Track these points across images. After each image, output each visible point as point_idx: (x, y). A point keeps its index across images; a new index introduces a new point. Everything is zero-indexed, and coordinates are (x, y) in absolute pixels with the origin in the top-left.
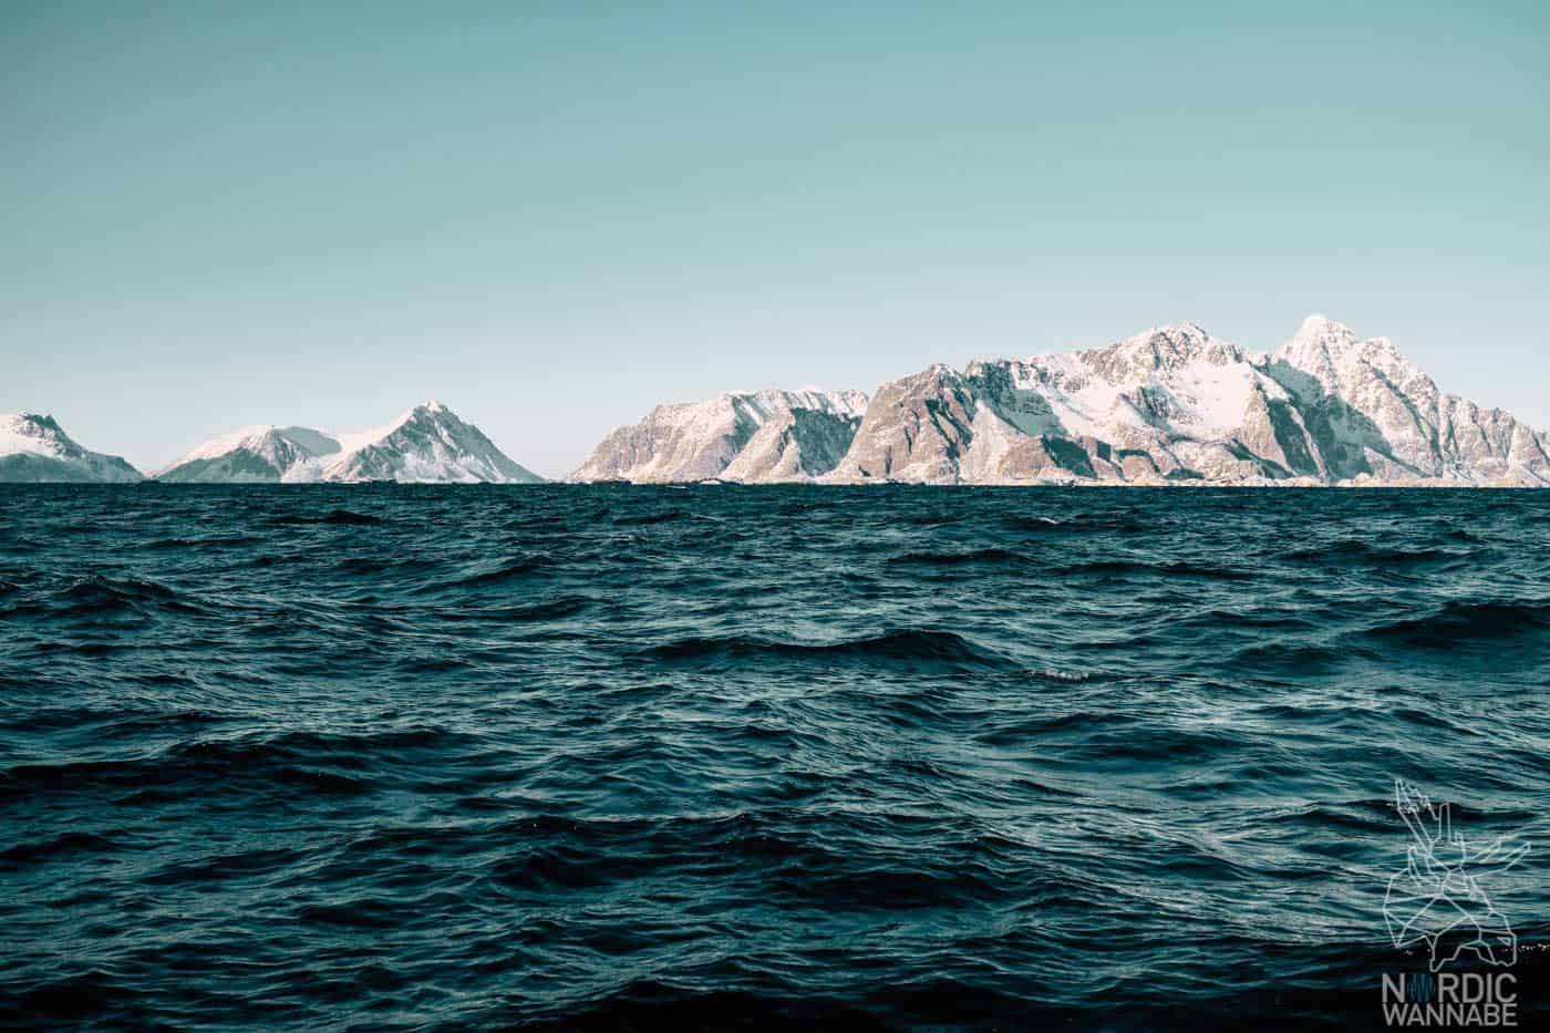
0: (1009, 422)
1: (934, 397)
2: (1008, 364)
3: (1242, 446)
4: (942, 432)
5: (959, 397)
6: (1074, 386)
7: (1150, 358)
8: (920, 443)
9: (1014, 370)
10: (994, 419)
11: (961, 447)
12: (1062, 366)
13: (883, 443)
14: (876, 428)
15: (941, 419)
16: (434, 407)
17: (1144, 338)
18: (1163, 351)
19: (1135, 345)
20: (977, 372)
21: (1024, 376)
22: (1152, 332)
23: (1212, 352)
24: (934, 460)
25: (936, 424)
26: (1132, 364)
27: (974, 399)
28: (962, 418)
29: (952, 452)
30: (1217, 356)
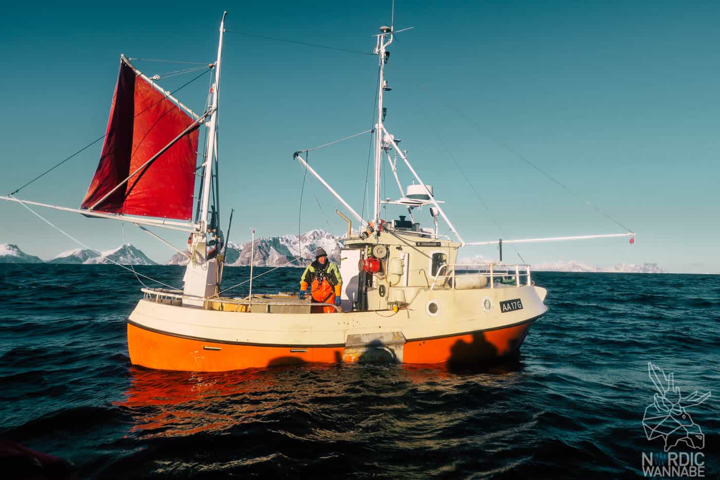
0: (279, 252)
1: (260, 245)
2: (279, 238)
3: (334, 259)
4: (262, 254)
5: (266, 245)
6: (295, 243)
7: (312, 237)
8: (256, 257)
9: (280, 239)
10: (275, 251)
11: (267, 258)
12: (292, 238)
13: (247, 256)
14: (245, 253)
15: (261, 250)
16: (129, 245)
17: (311, 232)
18: (316, 235)
19: (309, 234)
20: (271, 239)
21: (282, 241)
22: (313, 231)
23: (327, 236)
24: (260, 261)
25: (260, 251)
26: (308, 238)
27: (270, 246)
28: (267, 251)
29: (264, 259)
30: (328, 237)
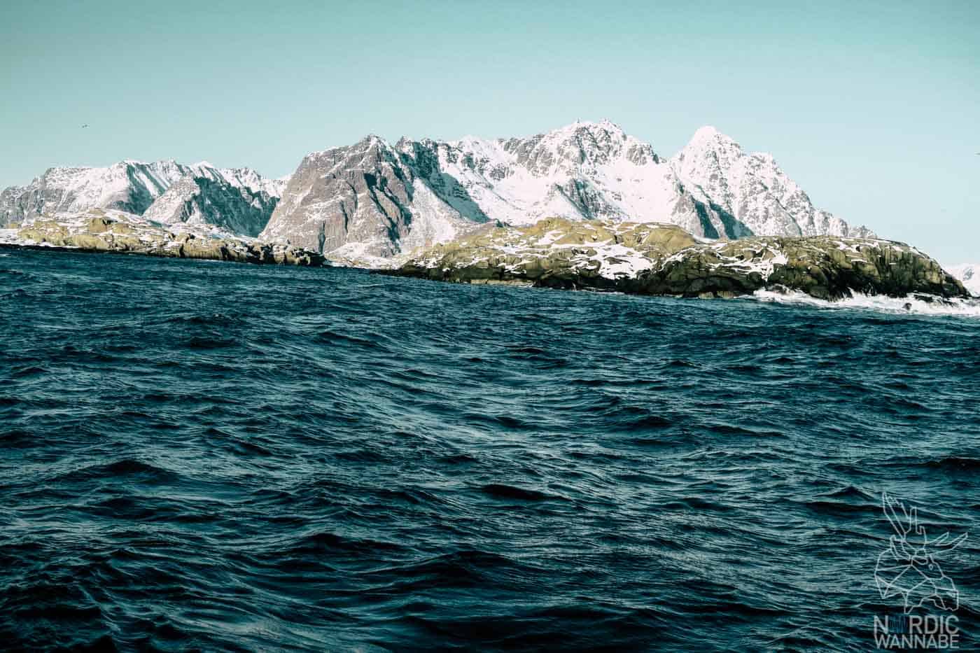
0: (447, 202)
1: (372, 171)
2: (436, 146)
4: (382, 210)
5: (398, 173)
6: (499, 173)
7: (575, 152)
8: (359, 219)
9: (442, 154)
10: (434, 201)
11: (401, 225)
12: (487, 153)
13: (317, 217)
14: (306, 201)
15: (380, 195)
17: (568, 132)
18: (587, 144)
19: (558, 138)
20: (407, 149)
21: (451, 159)
22: (576, 126)
23: (632, 151)
24: (373, 240)
25: (376, 201)
26: (556, 156)
27: (413, 177)
28: (402, 196)
29: (393, 234)
30: (637, 155)
